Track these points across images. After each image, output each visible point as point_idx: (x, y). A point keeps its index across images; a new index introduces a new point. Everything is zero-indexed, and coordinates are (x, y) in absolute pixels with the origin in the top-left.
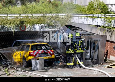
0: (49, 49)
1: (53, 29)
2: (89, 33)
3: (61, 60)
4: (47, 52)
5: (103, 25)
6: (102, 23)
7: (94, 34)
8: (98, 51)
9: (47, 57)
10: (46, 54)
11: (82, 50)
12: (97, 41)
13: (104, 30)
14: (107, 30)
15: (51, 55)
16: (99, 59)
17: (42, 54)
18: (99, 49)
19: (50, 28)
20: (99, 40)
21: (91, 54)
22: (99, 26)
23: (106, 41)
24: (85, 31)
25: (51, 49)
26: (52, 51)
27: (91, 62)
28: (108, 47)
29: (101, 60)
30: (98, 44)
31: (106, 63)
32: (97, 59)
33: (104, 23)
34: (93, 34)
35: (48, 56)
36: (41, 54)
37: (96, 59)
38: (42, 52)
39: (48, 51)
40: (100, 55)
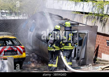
0: (18, 45)
1: (18, 17)
2: (73, 23)
3: (34, 60)
4: (15, 49)
5: (90, 12)
6: (89, 9)
7: (80, 25)
8: (86, 48)
9: (16, 56)
10: (15, 52)
11: (72, 47)
12: (85, 33)
13: (93, 18)
14: (98, 19)
15: (22, 53)
16: (87, 58)
17: (9, 52)
18: (86, 45)
19: (12, 15)
20: (87, 32)
21: (76, 52)
22: (84, 13)
23: (96, 33)
24: (66, 20)
25: (21, 44)
26: (22, 48)
27: (77, 62)
28: (98, 42)
29: (89, 60)
30: (86, 37)
31: (96, 63)
32: (85, 59)
33: (92, 9)
34: (78, 24)
35: (17, 54)
36: (7, 51)
37: (83, 59)
38: (9, 49)
39: (17, 48)
40: (88, 53)
